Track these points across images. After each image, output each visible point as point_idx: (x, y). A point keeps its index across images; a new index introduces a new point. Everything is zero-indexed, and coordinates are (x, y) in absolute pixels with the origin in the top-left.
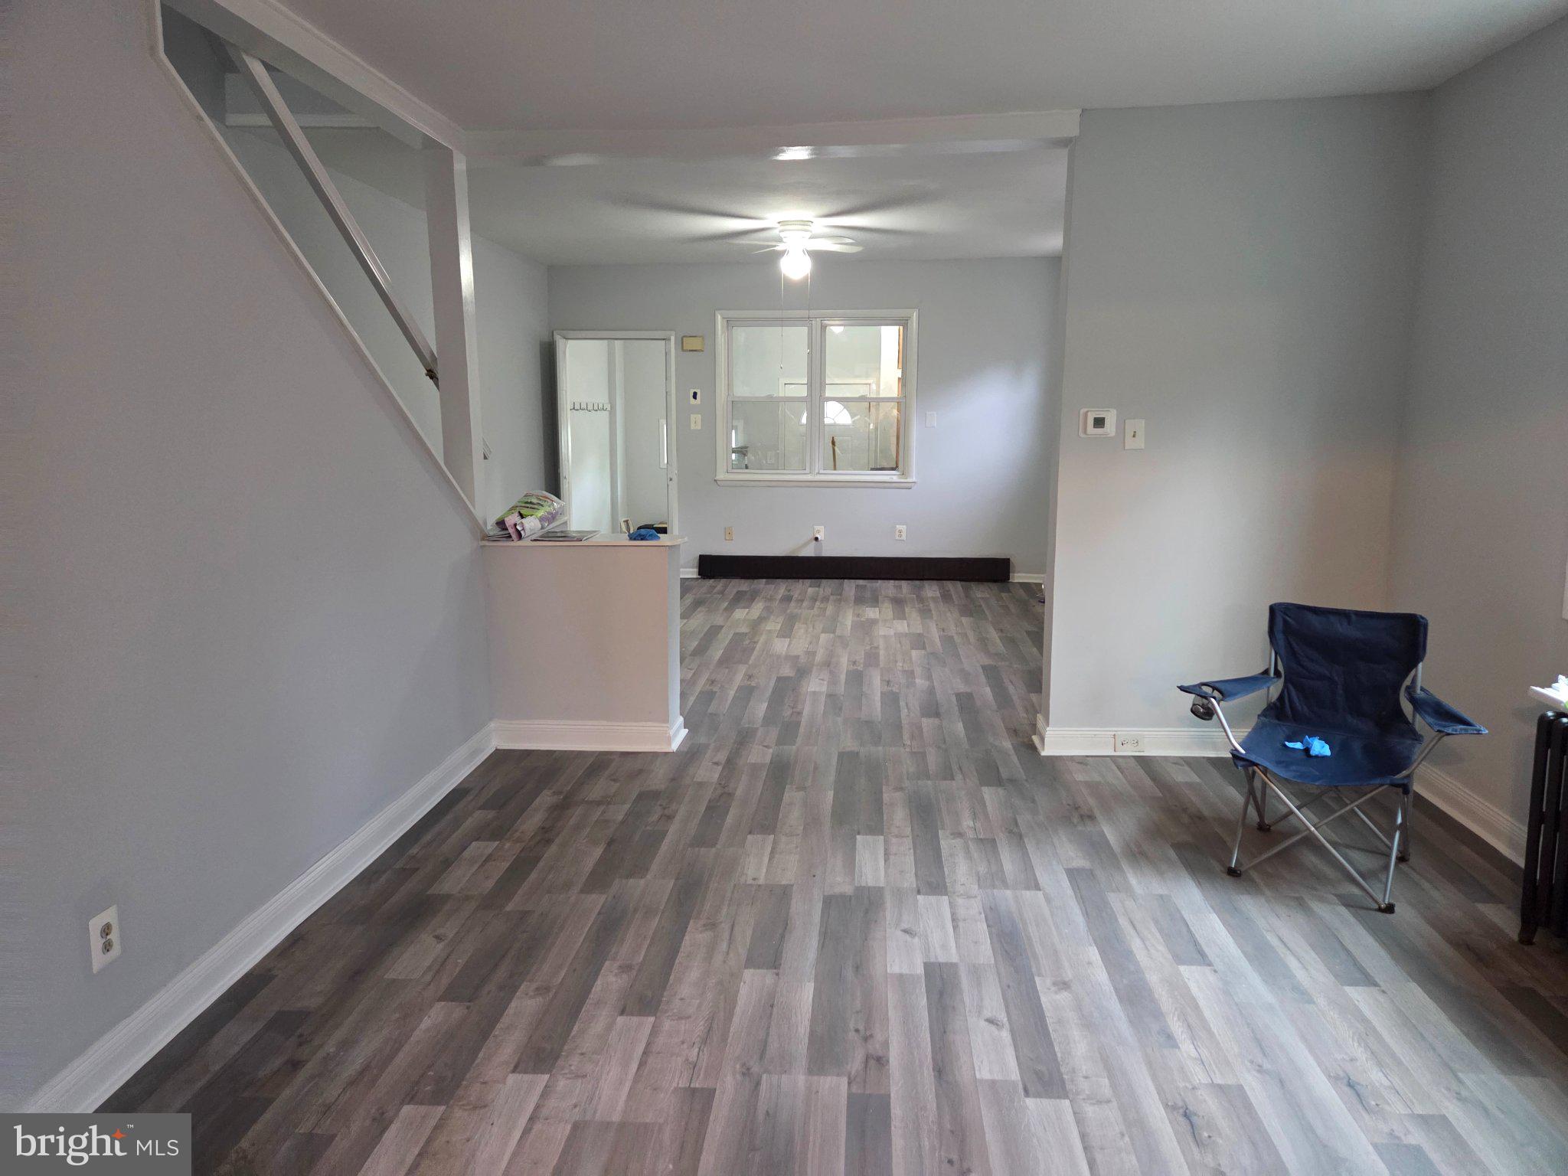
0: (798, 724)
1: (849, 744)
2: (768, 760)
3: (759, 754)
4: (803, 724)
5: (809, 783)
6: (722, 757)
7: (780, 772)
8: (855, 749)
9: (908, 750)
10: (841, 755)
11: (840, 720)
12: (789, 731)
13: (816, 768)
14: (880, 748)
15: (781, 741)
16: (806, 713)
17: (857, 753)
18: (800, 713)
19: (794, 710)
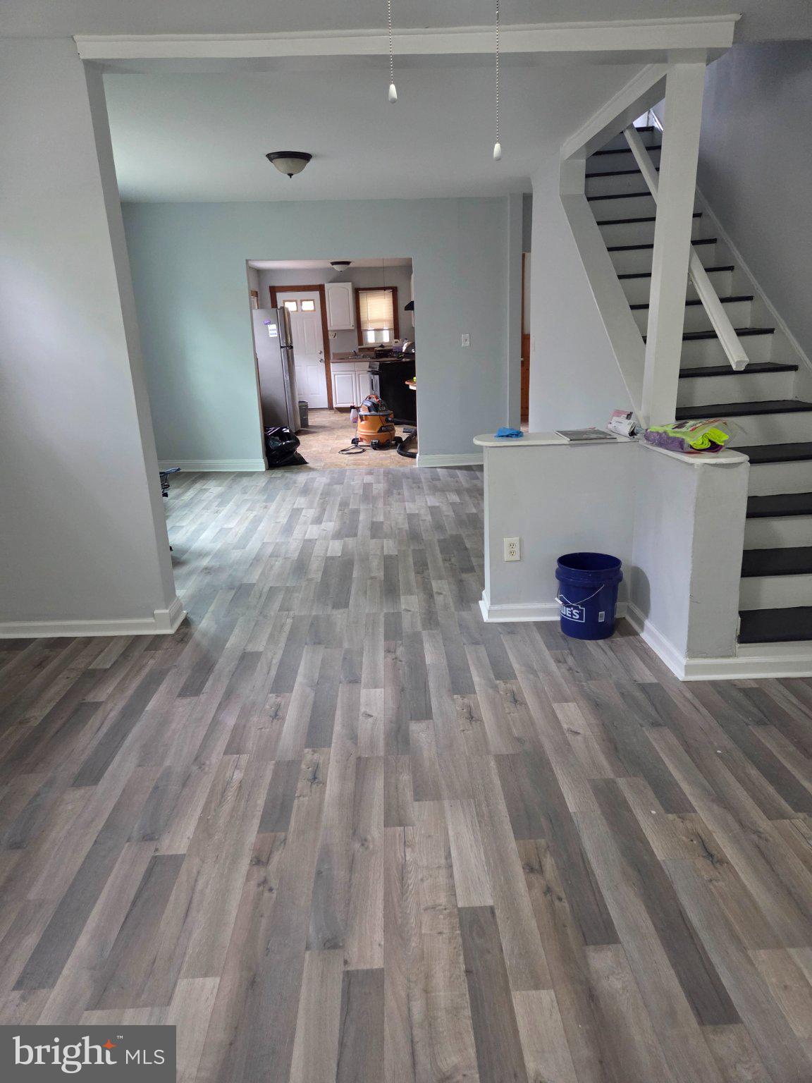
0: (386, 638)
1: (339, 617)
2: (402, 598)
3: (411, 604)
4: (382, 637)
5: (369, 582)
6: (439, 600)
7: (390, 589)
8: (335, 612)
9: (292, 613)
10: (346, 605)
11: (346, 645)
12: (393, 631)
13: (365, 593)
14: (314, 613)
15: (398, 615)
16: (381, 654)
17: (333, 608)
18: (388, 651)
19: (394, 656)
